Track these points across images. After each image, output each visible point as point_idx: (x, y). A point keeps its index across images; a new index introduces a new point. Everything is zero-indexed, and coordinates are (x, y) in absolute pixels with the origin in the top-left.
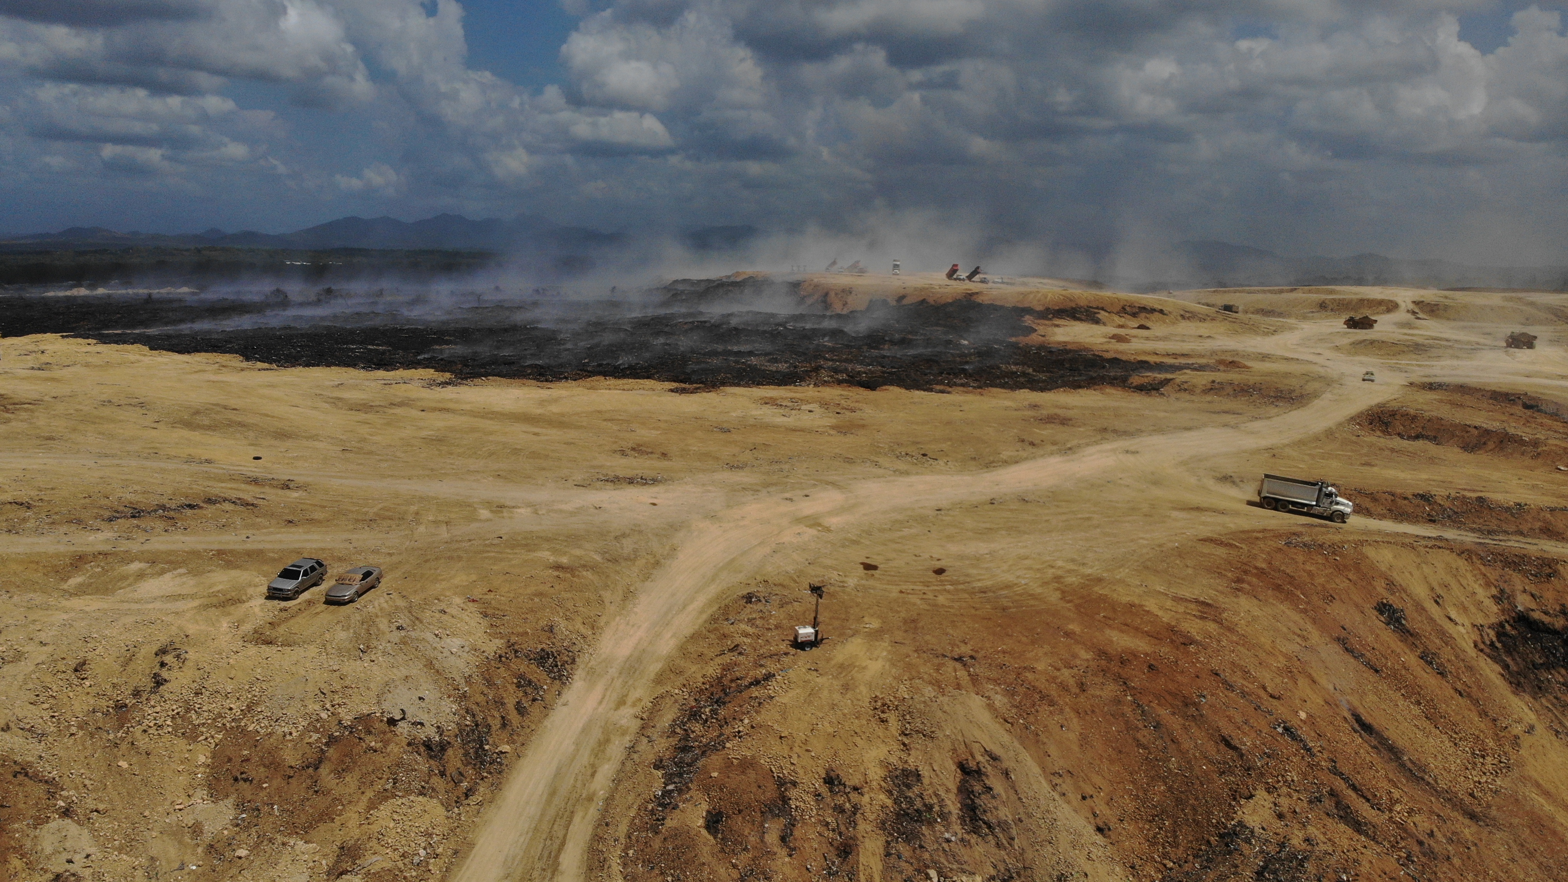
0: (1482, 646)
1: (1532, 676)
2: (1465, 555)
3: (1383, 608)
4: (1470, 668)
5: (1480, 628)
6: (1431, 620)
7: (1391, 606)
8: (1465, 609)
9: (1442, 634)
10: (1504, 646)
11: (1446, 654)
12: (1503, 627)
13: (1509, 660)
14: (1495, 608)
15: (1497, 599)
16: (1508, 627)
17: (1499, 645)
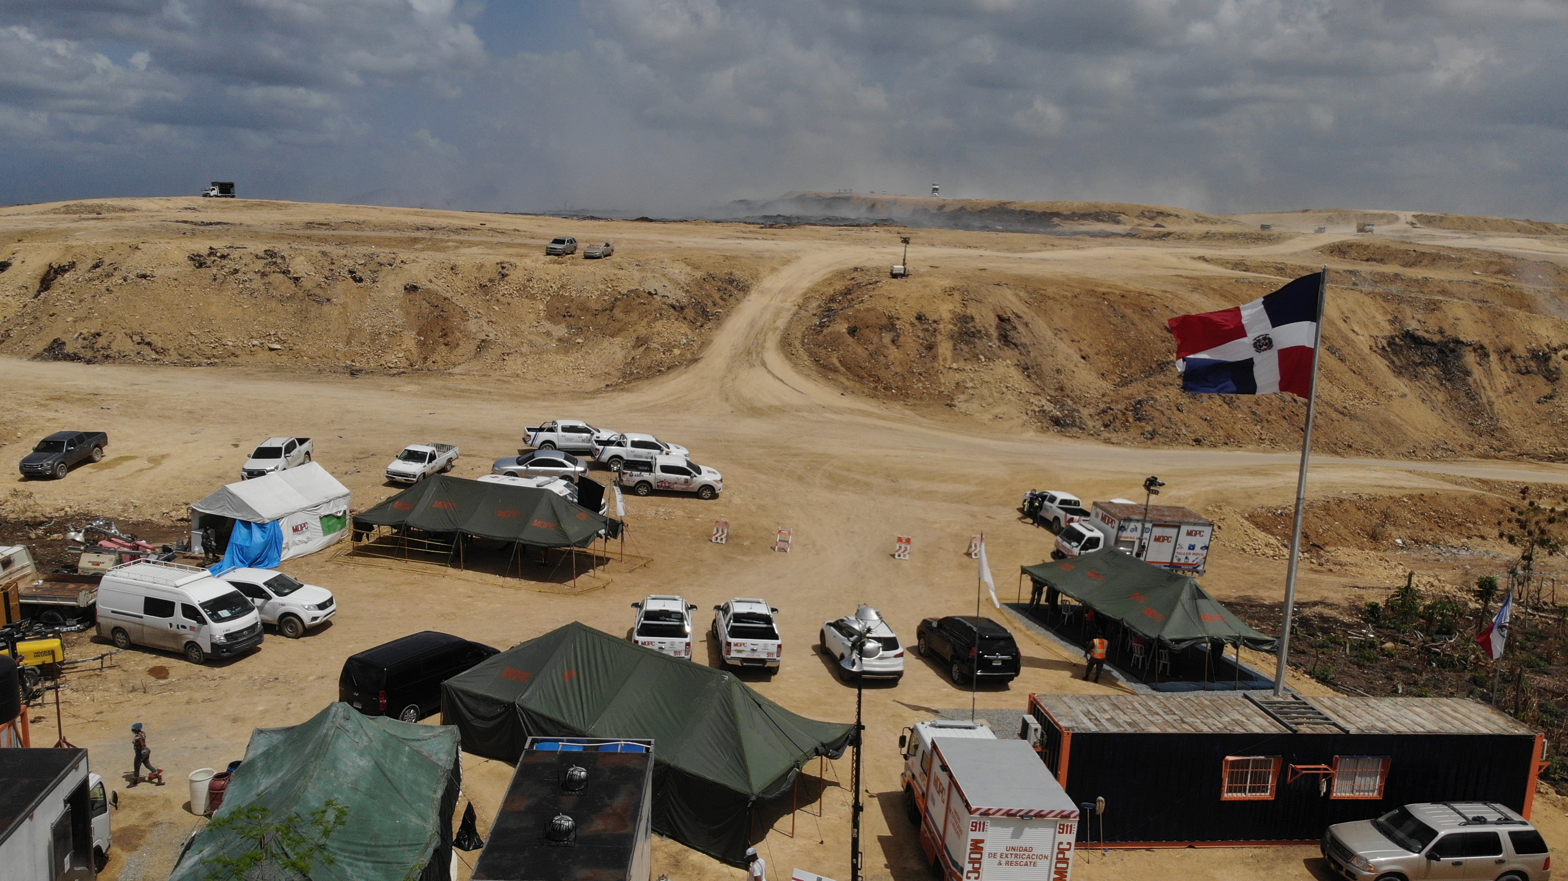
0: (1376, 349)
1: (1411, 369)
2: (1373, 295)
4: (1365, 360)
5: (1375, 338)
6: (1339, 330)
8: (1366, 325)
9: (1347, 341)
10: (1392, 349)
11: (1347, 350)
12: (1394, 339)
13: (1395, 359)
14: (1389, 328)
15: (1392, 322)
16: (1397, 339)
17: (1389, 349)
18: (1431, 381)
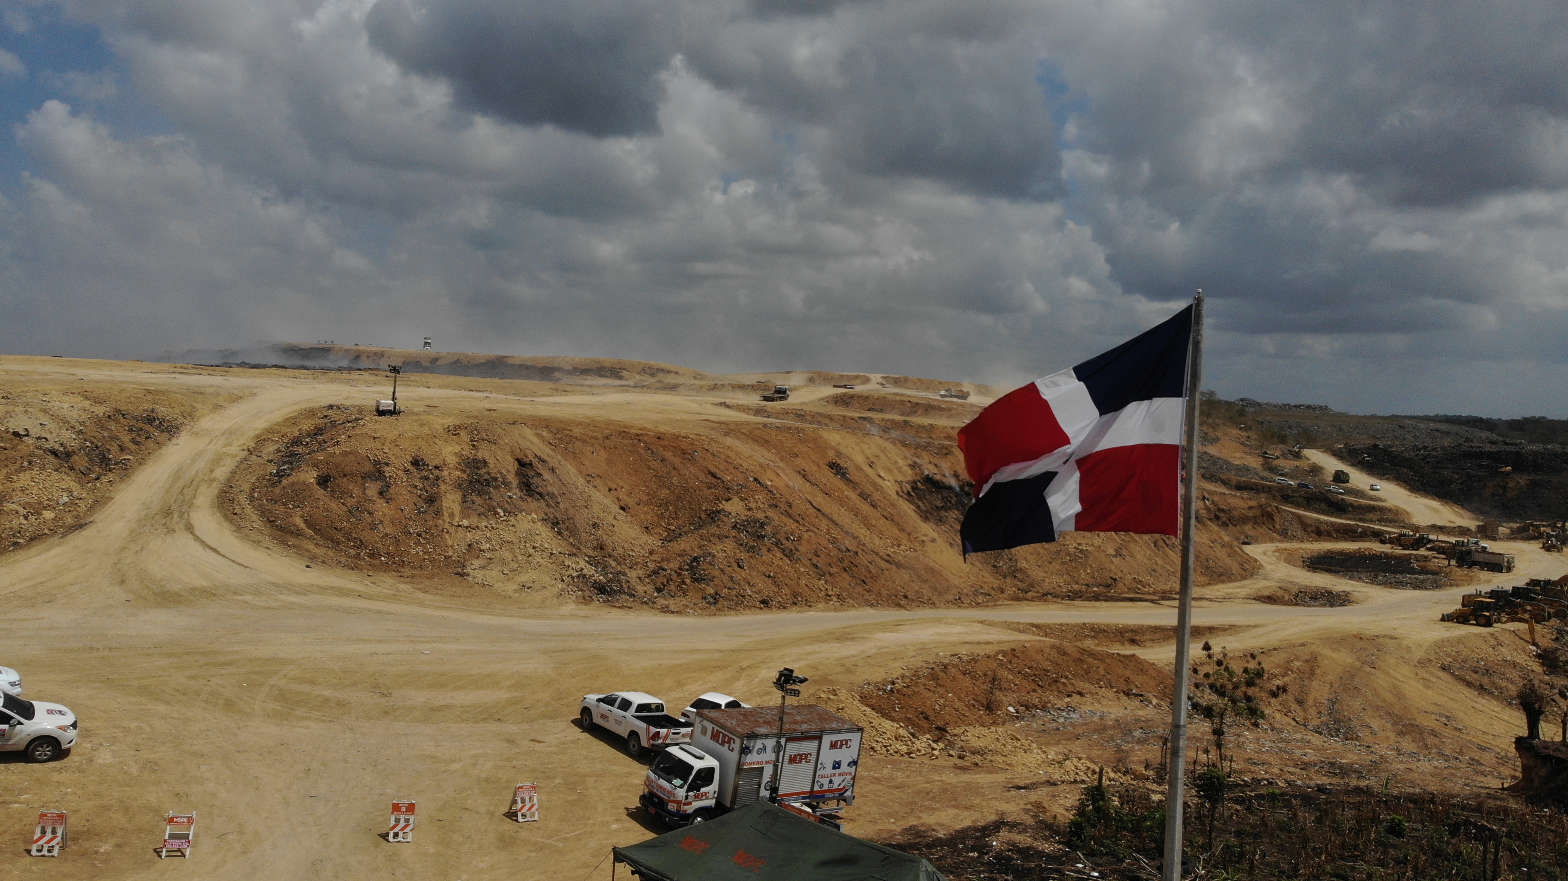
0: (902, 494)
1: (935, 514)
2: (891, 440)
3: (833, 466)
4: (893, 505)
5: (900, 483)
6: (867, 476)
7: (838, 465)
8: (890, 471)
9: (874, 484)
10: (917, 494)
11: (877, 496)
12: (916, 484)
13: (920, 504)
14: (910, 472)
15: (912, 467)
16: (919, 484)
17: (913, 494)
18: (953, 525)
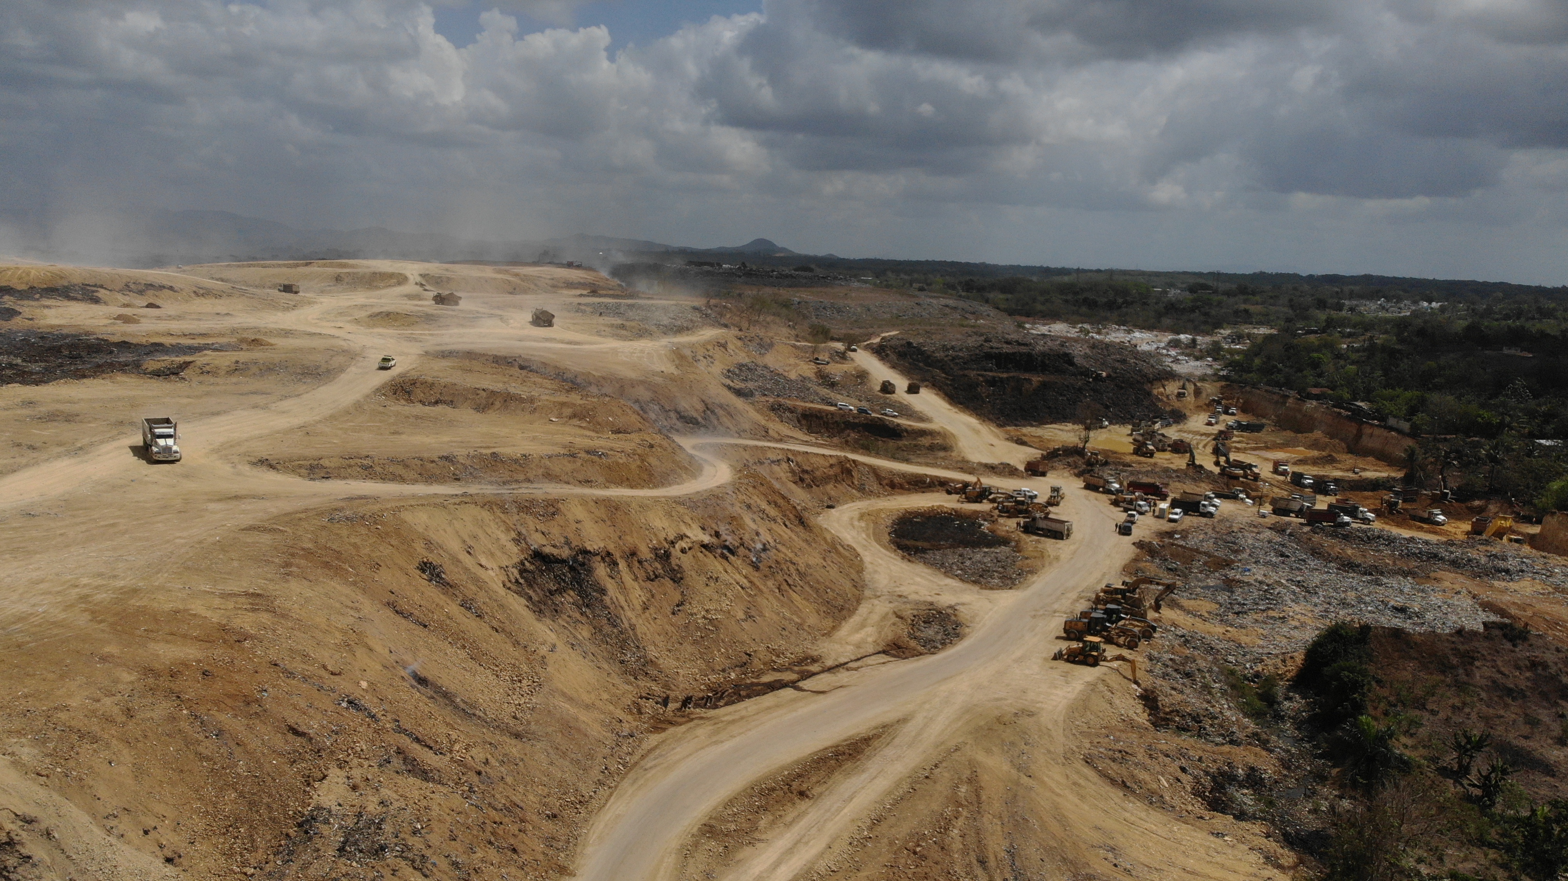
0: (509, 585)
1: (550, 602)
2: (487, 507)
3: (425, 567)
4: (501, 606)
5: (504, 569)
6: (466, 569)
7: (431, 563)
8: (492, 554)
9: (476, 580)
10: (526, 581)
11: (481, 598)
12: (523, 564)
13: (531, 593)
14: (515, 550)
15: (516, 542)
16: (526, 563)
17: (522, 581)
18: (571, 613)
